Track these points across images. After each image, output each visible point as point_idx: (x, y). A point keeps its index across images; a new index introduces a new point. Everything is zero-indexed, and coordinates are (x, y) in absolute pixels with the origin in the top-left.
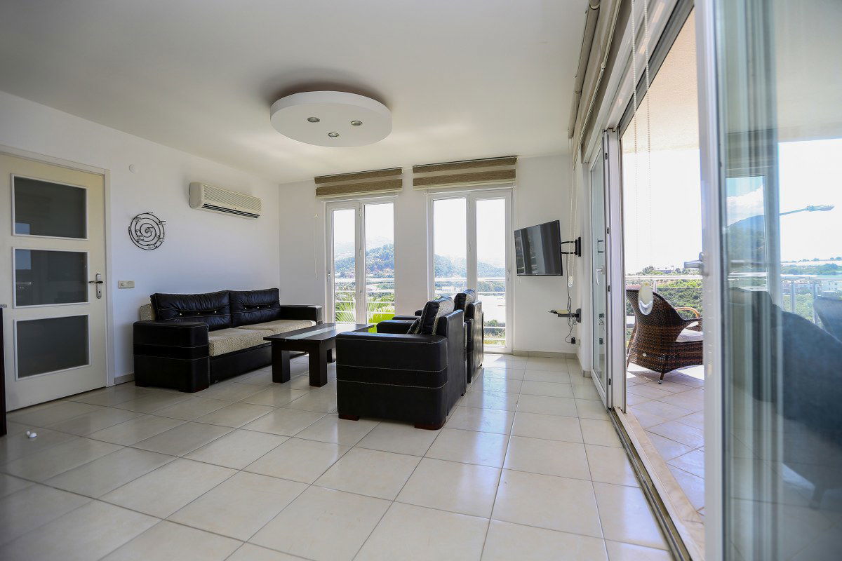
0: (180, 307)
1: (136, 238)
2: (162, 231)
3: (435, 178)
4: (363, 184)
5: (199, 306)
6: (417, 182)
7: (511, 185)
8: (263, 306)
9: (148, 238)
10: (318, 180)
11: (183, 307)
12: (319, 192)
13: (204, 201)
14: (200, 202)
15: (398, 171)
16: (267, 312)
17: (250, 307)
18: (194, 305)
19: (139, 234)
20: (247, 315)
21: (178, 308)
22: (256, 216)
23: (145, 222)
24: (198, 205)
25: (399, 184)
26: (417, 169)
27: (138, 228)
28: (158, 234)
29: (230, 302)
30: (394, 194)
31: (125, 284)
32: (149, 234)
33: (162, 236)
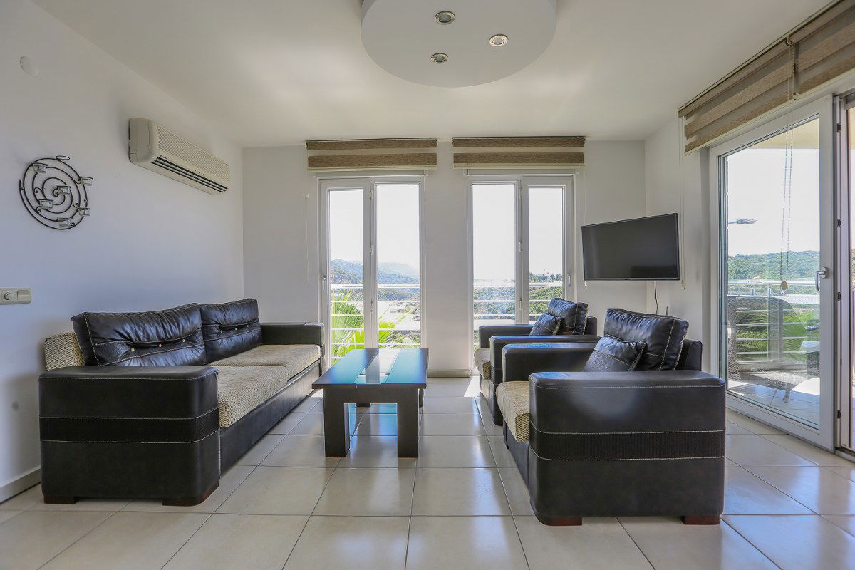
0: (133, 336)
1: (35, 204)
2: (83, 197)
3: (484, 155)
4: (381, 156)
5: (162, 334)
6: (458, 159)
7: (573, 171)
8: (240, 327)
9: (58, 208)
10: (311, 145)
11: (138, 336)
12: (313, 162)
13: (159, 153)
14: (150, 153)
15: (432, 142)
16: (248, 335)
17: (226, 329)
18: (154, 330)
19: (39, 196)
20: (225, 342)
21: (131, 340)
22: (222, 189)
23: (53, 175)
24: (146, 158)
25: (432, 159)
26: (458, 142)
27: (38, 184)
28: (76, 201)
29: (203, 324)
30: (422, 172)
31: (12, 296)
32: (58, 200)
33: (83, 205)
